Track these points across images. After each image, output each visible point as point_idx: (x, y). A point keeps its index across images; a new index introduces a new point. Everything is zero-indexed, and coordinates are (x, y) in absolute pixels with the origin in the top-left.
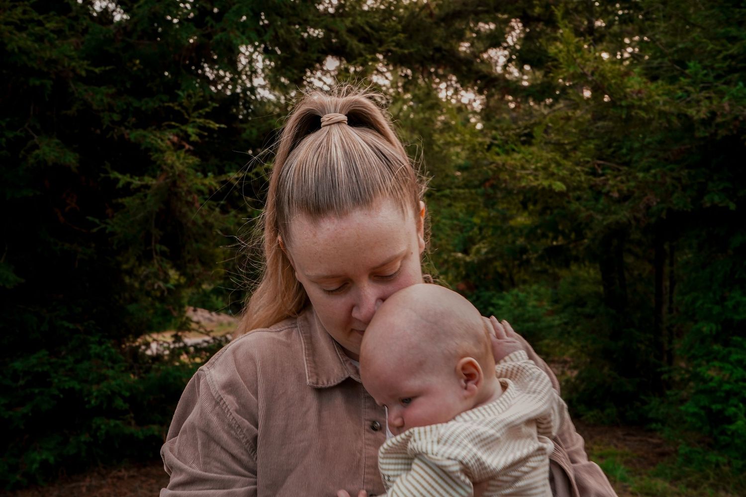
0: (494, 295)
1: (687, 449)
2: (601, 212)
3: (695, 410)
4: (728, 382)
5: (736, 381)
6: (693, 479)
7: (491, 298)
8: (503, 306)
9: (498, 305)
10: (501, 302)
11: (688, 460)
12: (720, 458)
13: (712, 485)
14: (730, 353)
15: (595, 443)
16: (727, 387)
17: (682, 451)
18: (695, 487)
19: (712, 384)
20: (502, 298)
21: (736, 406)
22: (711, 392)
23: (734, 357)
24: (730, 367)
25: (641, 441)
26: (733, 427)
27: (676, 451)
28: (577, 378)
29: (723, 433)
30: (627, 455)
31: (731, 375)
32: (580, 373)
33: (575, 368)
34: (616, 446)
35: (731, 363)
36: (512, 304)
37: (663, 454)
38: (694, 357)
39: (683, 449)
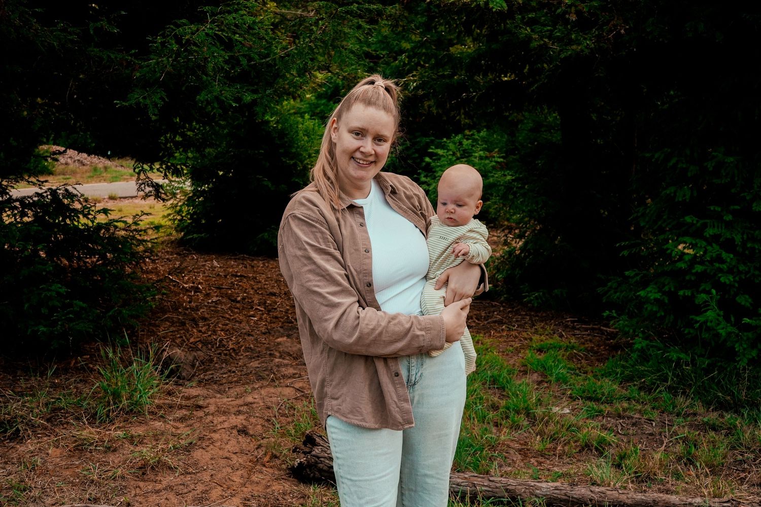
0: (432, 142)
1: (644, 343)
2: (559, 40)
3: (658, 296)
4: (702, 263)
5: (712, 262)
6: (647, 380)
7: (428, 145)
8: (443, 156)
9: (436, 154)
10: (440, 152)
11: (644, 357)
12: (682, 356)
13: (670, 389)
14: (705, 226)
15: (536, 332)
16: (699, 268)
17: (637, 346)
18: (649, 391)
19: (682, 265)
20: (443, 147)
21: (708, 292)
22: (677, 275)
23: (710, 232)
24: (704, 244)
25: (593, 329)
26: (700, 319)
27: (630, 345)
28: (522, 249)
29: (690, 324)
30: (573, 348)
31: (705, 252)
32: (526, 244)
33: (520, 236)
34: (561, 336)
35: (705, 239)
36: (454, 154)
37: (616, 348)
38: (662, 231)
39: (640, 343)
